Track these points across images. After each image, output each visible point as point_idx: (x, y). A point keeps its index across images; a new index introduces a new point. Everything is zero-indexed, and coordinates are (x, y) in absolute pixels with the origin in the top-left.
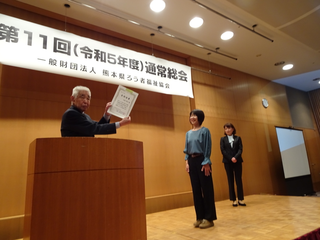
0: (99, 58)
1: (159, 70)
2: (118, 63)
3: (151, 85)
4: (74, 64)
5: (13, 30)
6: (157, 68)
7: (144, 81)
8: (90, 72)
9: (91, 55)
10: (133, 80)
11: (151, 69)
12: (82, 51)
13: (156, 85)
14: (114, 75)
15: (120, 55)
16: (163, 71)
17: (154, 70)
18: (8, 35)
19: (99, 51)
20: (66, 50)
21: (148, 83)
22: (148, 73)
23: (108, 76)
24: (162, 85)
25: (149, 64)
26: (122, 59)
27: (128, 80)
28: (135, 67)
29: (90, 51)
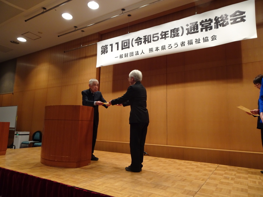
0: (147, 41)
1: (202, 26)
2: (161, 39)
3: (192, 44)
4: (131, 53)
5: (106, 47)
6: (200, 25)
7: (184, 44)
8: (141, 54)
9: (141, 42)
10: (173, 47)
11: (192, 29)
12: (136, 41)
13: (199, 42)
14: (157, 49)
15: (162, 31)
16: (208, 24)
17: (196, 28)
18: (104, 51)
19: (146, 36)
20: (127, 46)
21: (189, 44)
22: (189, 34)
23: (153, 52)
24: (207, 40)
25: (190, 25)
26: (164, 34)
27: (169, 49)
28: (176, 35)
29: (141, 39)
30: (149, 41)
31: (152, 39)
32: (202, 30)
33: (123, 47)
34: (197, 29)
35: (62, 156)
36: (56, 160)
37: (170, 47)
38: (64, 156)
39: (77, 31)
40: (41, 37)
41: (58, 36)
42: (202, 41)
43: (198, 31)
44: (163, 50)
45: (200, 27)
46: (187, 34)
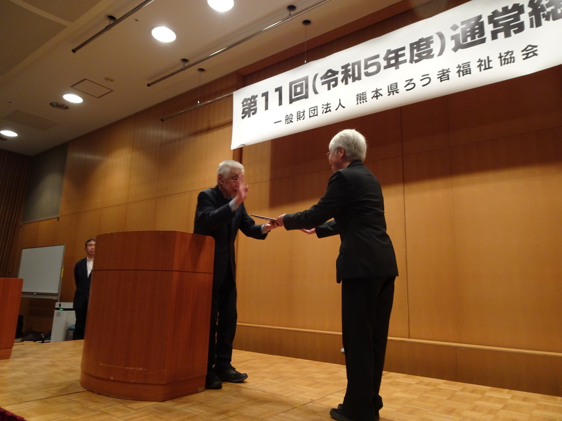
0: (350, 78)
1: (496, 24)
2: (386, 68)
3: (470, 73)
4: (313, 109)
5: (253, 100)
6: (490, 23)
7: (448, 75)
8: (336, 110)
9: (336, 80)
10: (419, 84)
11: (469, 36)
12: (324, 80)
13: (487, 67)
14: (377, 94)
15: (389, 49)
16: (512, 19)
17: (477, 33)
18: (249, 109)
19: (348, 65)
20: (303, 93)
21: (461, 73)
22: (459, 50)
23: (366, 101)
24: (511, 58)
25: (461, 27)
26: (393, 55)
27: (407, 90)
28: (424, 55)
29: (335, 73)
30: (356, 75)
31: (363, 71)
32: (494, 36)
33: (293, 97)
34: (482, 33)
35: (128, 368)
36: (112, 378)
37: (412, 86)
38: (132, 368)
39: (187, 69)
40: (112, 91)
41: (149, 85)
42: (495, 62)
43: (485, 39)
44: (393, 94)
45: (489, 28)
46: (455, 50)
